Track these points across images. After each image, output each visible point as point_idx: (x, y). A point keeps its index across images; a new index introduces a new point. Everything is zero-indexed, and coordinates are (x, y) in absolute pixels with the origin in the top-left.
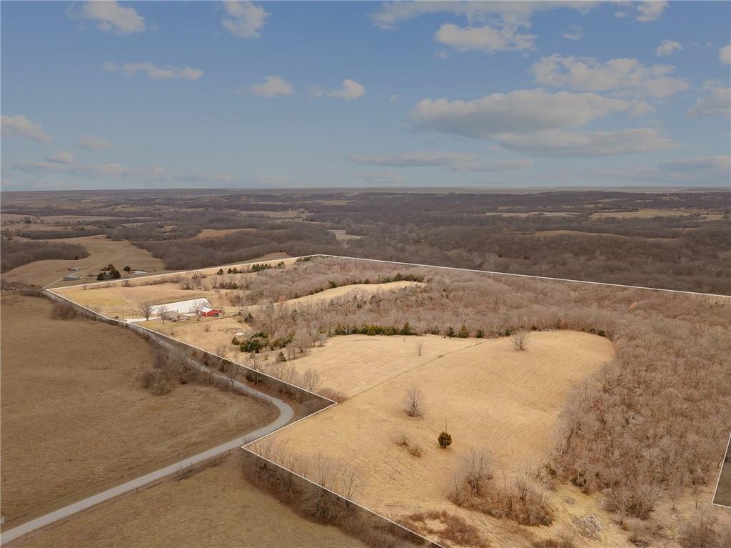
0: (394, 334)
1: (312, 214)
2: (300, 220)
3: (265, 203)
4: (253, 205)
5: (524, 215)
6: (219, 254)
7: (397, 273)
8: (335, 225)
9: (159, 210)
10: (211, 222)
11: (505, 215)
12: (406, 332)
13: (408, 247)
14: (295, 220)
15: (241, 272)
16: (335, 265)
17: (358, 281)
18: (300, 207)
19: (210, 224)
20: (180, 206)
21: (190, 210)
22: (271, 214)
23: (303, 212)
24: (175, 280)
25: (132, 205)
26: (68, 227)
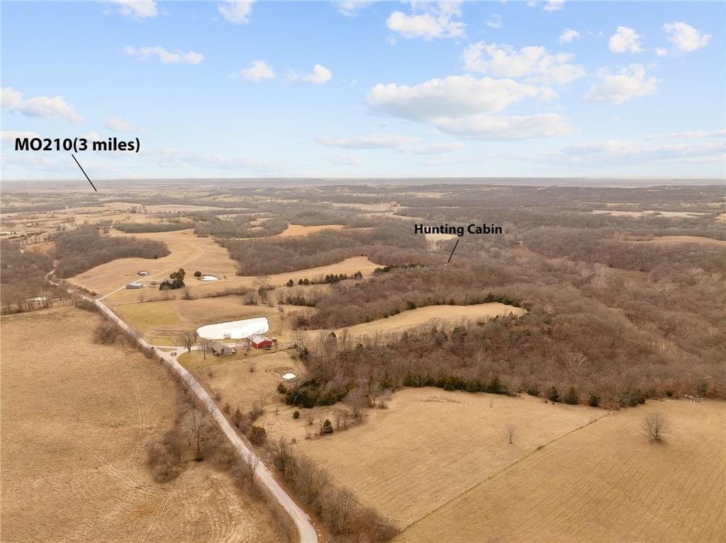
0: (479, 391)
1: (404, 207)
2: (391, 215)
3: (359, 195)
4: (347, 197)
5: (636, 215)
6: (296, 258)
7: (488, 292)
8: (426, 221)
9: (257, 200)
10: (300, 216)
11: (615, 214)
12: (495, 389)
13: (503, 252)
14: (387, 214)
15: (312, 283)
16: (417, 277)
17: (441, 301)
18: (392, 199)
19: (300, 219)
20: (277, 197)
21: (285, 202)
22: (363, 207)
23: (395, 206)
24: (239, 292)
25: (233, 195)
26: (164, 219)
